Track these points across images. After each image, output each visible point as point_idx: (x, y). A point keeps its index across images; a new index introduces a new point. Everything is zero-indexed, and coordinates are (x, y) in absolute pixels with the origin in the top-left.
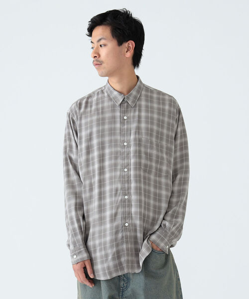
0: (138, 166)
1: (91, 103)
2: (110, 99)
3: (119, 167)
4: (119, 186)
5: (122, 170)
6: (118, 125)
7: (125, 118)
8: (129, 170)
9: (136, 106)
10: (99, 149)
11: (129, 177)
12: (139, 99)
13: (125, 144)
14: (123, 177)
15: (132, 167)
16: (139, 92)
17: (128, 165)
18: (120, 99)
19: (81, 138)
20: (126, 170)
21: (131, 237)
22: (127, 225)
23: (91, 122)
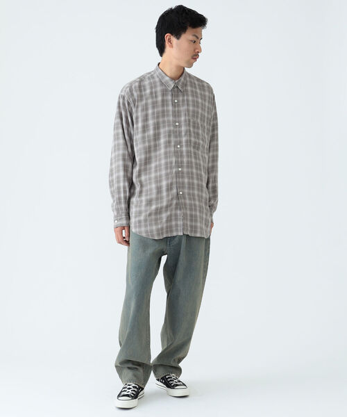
0: (188, 143)
1: (144, 86)
2: (162, 84)
3: (173, 144)
4: (174, 159)
5: (175, 146)
6: (170, 108)
7: (176, 101)
8: (181, 146)
9: (184, 93)
10: (155, 129)
11: (182, 152)
12: (186, 85)
13: (177, 124)
14: (177, 152)
15: (184, 144)
16: (185, 79)
17: (180, 143)
18: (172, 84)
19: (137, 118)
20: (179, 146)
21: (185, 204)
22: (181, 193)
23: (146, 104)
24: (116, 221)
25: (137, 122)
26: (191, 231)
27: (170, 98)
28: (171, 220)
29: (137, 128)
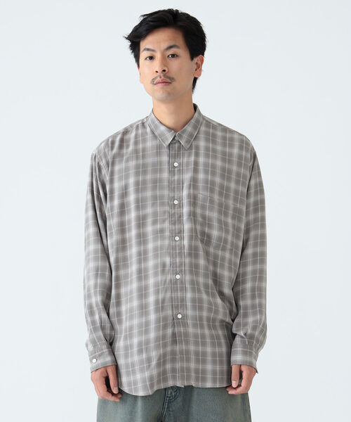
1: (128, 141)
2: (155, 137)
3: (167, 234)
4: (168, 260)
5: (172, 237)
6: (165, 175)
7: (176, 164)
8: (182, 238)
9: (192, 147)
10: (137, 209)
11: (182, 248)
12: (196, 138)
13: (176, 202)
14: (174, 248)
15: (186, 234)
17: (180, 232)
18: (169, 137)
19: (112, 191)
20: (177, 238)
21: (186, 335)
22: (180, 316)
23: (127, 169)
24: (94, 360)
25: (112, 199)
26: (197, 379)
27: (165, 158)
28: (164, 363)
29: (112, 208)
